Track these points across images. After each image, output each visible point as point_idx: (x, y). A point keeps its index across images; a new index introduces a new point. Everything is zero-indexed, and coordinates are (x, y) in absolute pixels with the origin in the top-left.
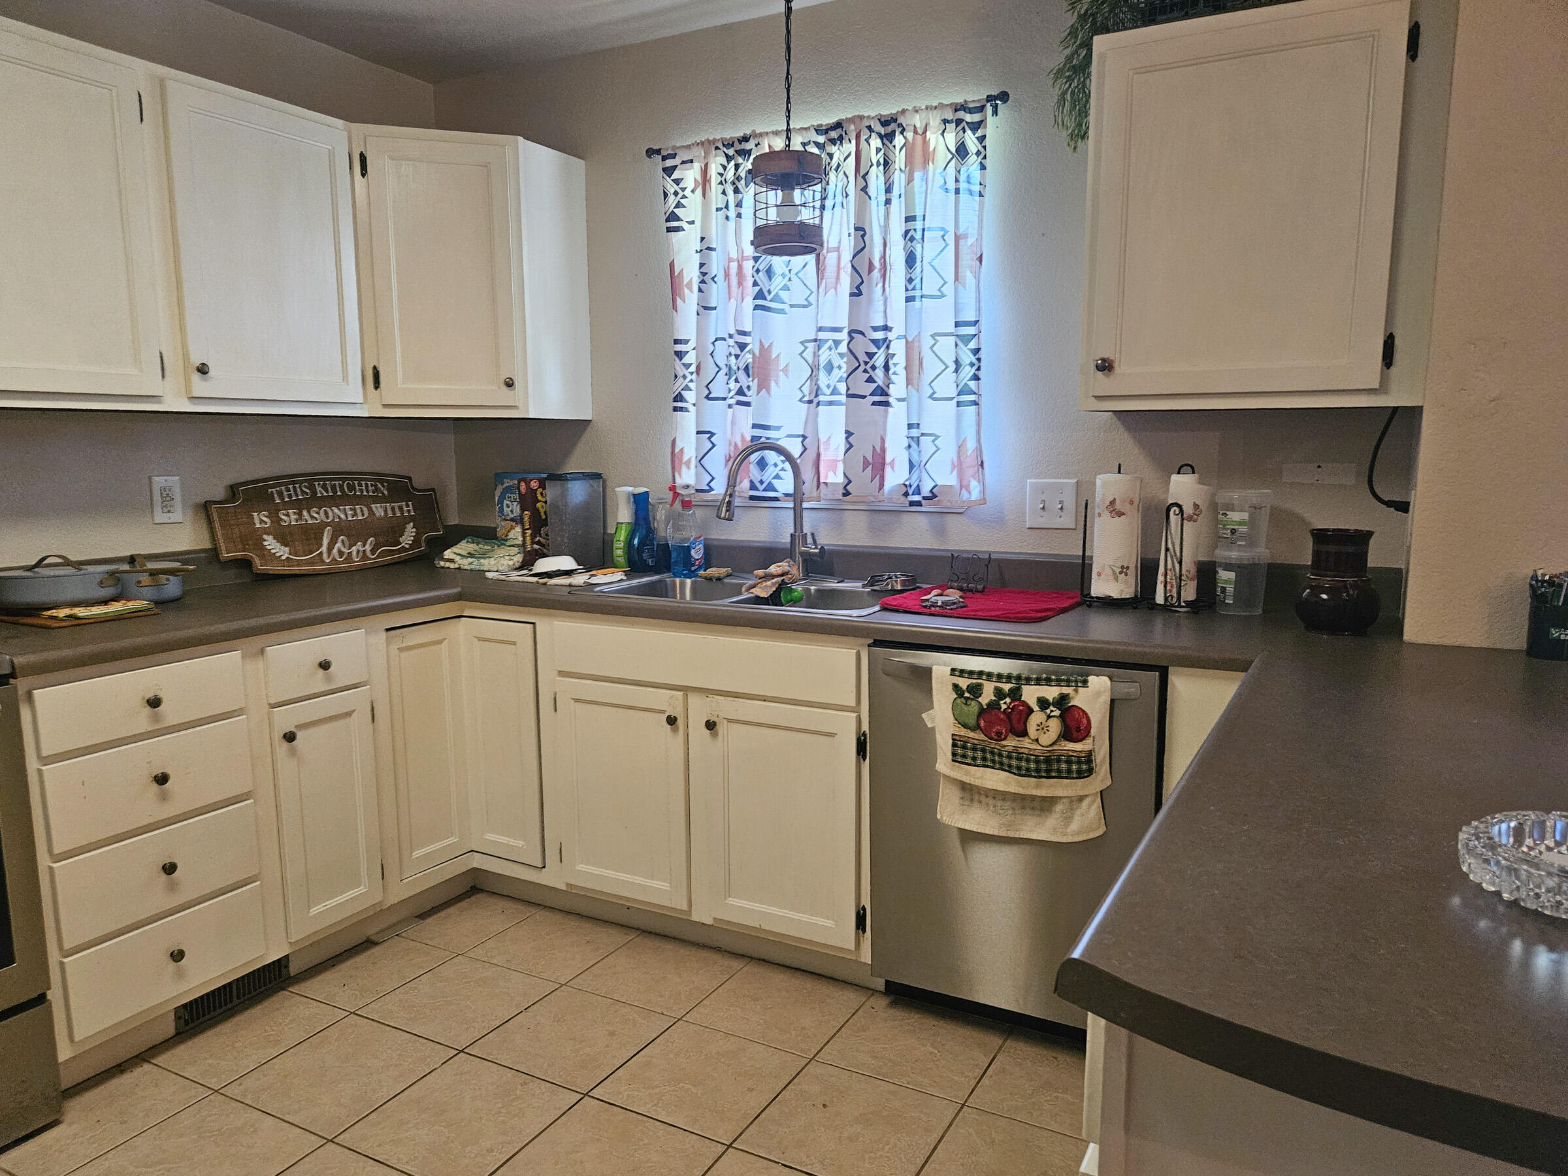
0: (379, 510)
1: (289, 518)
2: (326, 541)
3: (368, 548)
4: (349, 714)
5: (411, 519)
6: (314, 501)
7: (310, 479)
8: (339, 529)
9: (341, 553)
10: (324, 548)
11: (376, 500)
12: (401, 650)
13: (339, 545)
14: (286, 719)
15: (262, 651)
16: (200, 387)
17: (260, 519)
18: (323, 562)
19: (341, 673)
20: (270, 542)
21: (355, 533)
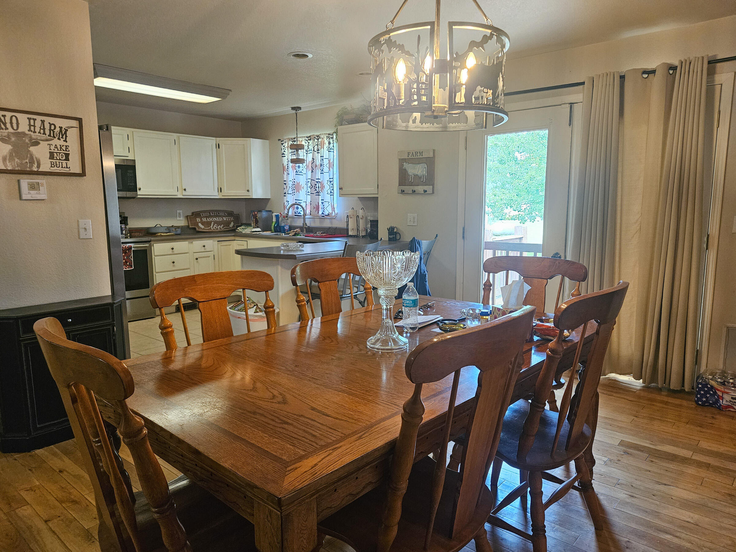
0: (225, 219)
1: (204, 220)
2: (212, 225)
3: (222, 227)
4: (209, 257)
5: (232, 221)
6: (210, 216)
7: (209, 211)
8: (215, 222)
9: (215, 228)
10: (212, 226)
11: (224, 216)
12: (221, 246)
13: (215, 226)
14: (197, 255)
15: (192, 242)
16: (184, 193)
17: (198, 220)
18: (211, 229)
19: (207, 248)
20: (200, 225)
21: (219, 223)
